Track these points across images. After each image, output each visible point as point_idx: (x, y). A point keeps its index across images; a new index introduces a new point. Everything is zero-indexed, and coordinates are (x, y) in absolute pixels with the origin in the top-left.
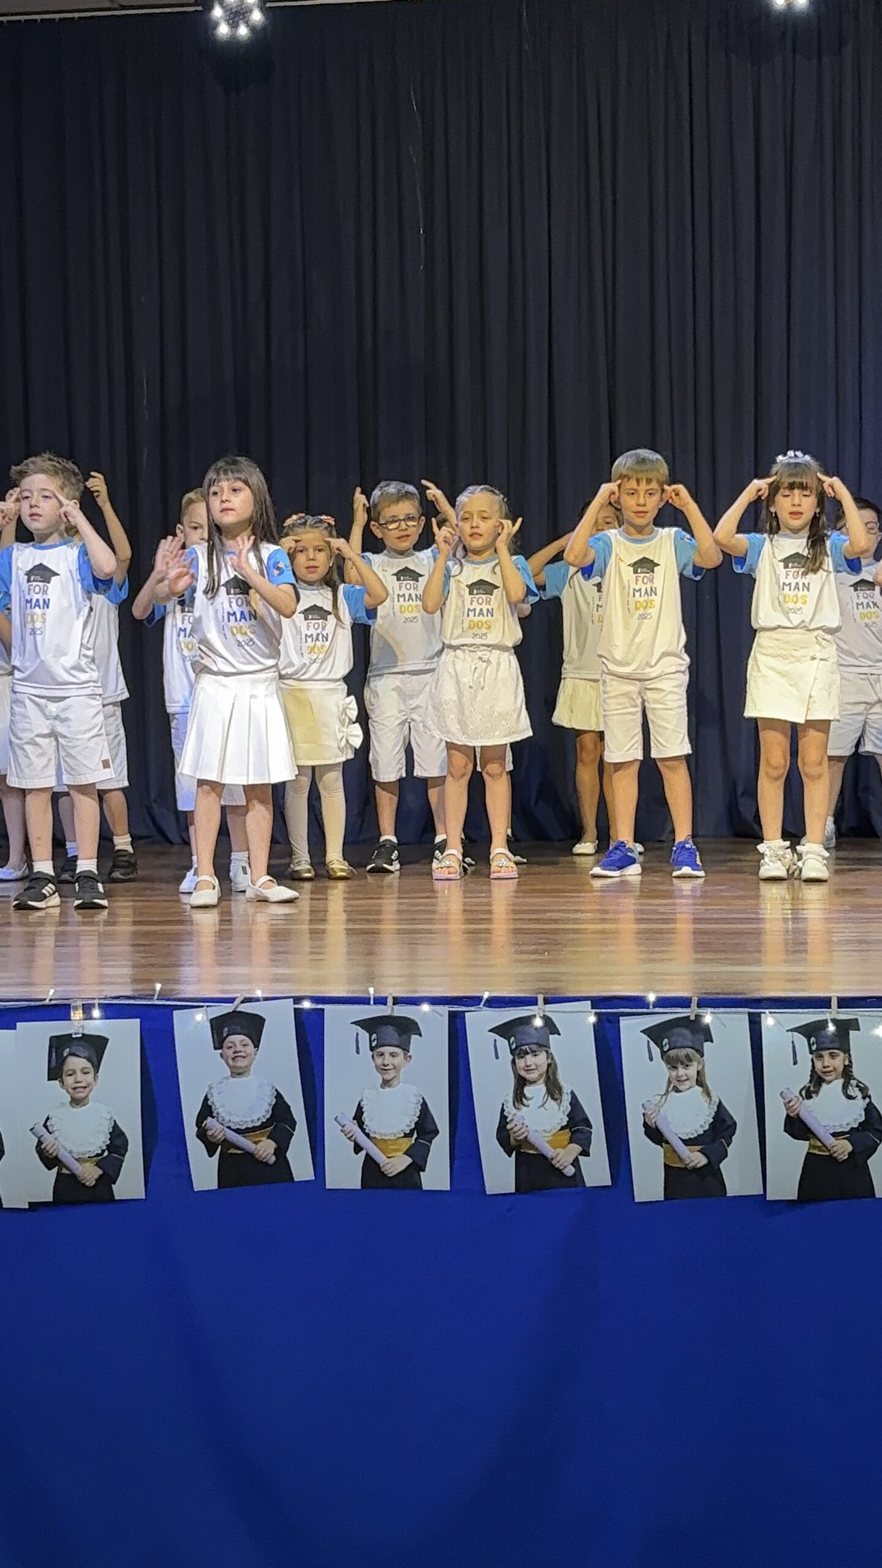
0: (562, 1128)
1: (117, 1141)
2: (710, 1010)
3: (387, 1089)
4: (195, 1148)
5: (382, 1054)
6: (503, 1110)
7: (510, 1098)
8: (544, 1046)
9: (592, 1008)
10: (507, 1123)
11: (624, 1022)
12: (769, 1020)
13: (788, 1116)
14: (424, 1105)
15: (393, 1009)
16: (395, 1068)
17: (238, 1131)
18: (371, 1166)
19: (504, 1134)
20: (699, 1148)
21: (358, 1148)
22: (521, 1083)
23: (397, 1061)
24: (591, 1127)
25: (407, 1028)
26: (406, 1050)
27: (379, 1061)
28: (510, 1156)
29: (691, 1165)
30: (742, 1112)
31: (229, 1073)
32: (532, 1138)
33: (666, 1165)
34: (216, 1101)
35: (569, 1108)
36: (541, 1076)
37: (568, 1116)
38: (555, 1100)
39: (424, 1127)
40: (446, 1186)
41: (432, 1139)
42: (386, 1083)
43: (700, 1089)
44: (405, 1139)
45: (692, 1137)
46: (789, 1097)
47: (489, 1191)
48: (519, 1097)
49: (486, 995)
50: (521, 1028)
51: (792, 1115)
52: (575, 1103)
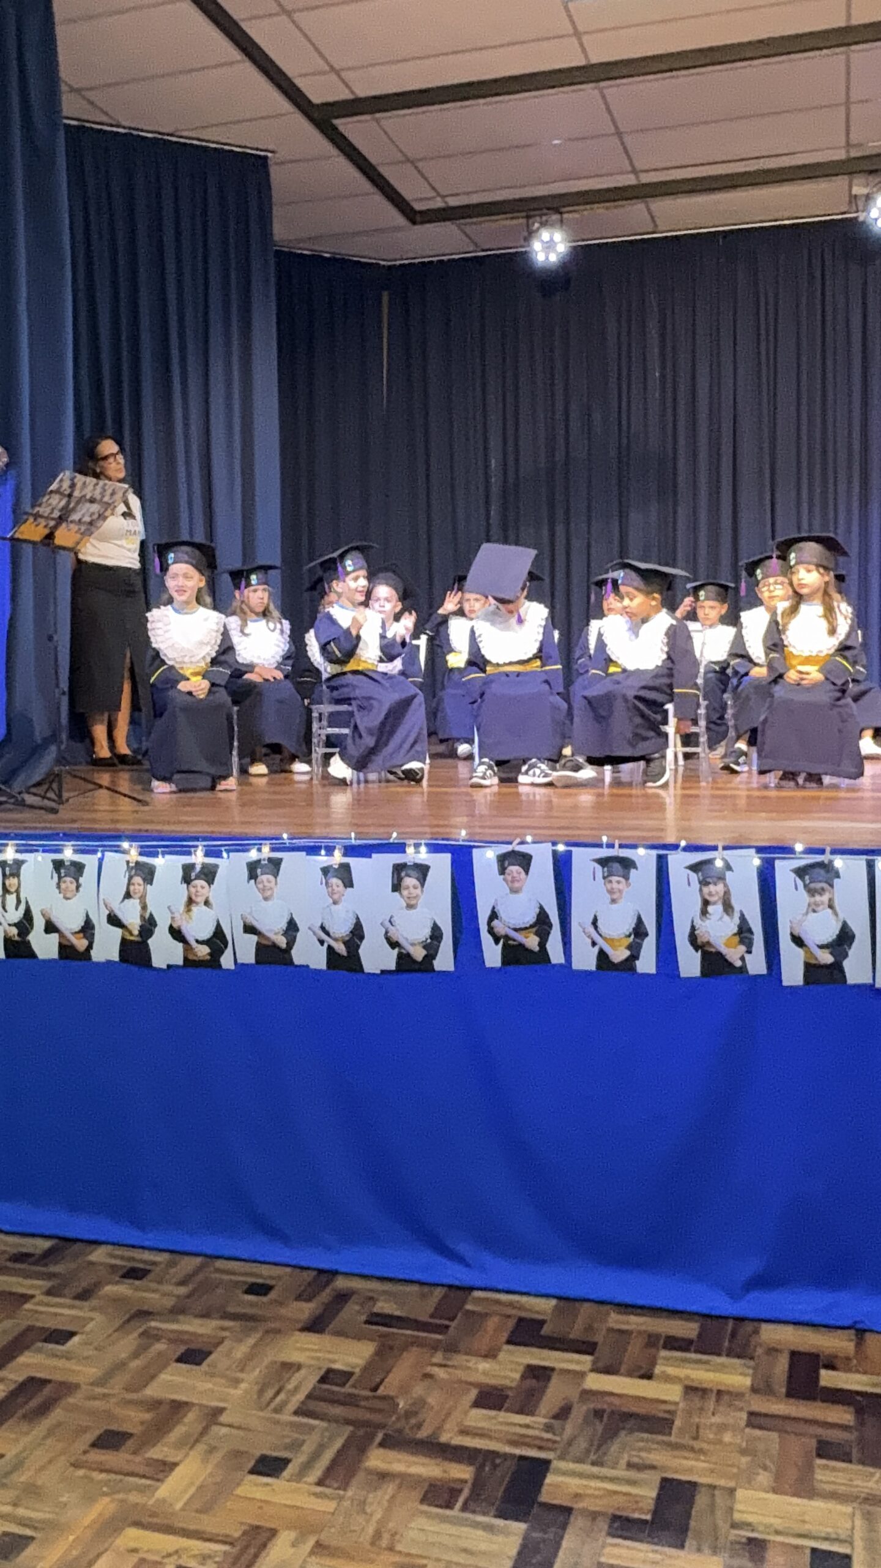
0: (735, 935)
1: (436, 934)
3: (614, 906)
4: (486, 939)
5: (611, 882)
6: (693, 922)
7: (698, 914)
8: (722, 878)
10: (696, 930)
11: (777, 863)
14: (639, 917)
15: (618, 852)
16: (620, 891)
17: (516, 930)
18: (602, 956)
19: (693, 939)
20: (829, 951)
21: (594, 944)
22: (706, 903)
23: (621, 886)
24: (753, 935)
25: (627, 864)
26: (626, 877)
27: (609, 886)
28: (697, 951)
29: (823, 962)
31: (508, 891)
32: (712, 941)
33: (805, 962)
34: (501, 912)
35: (739, 921)
36: (719, 899)
37: (738, 926)
38: (730, 916)
39: (639, 931)
40: (652, 970)
41: (644, 939)
42: (613, 901)
43: (831, 911)
44: (626, 939)
45: (824, 943)
47: (682, 975)
48: (704, 912)
49: (683, 843)
50: (705, 867)
52: (743, 918)
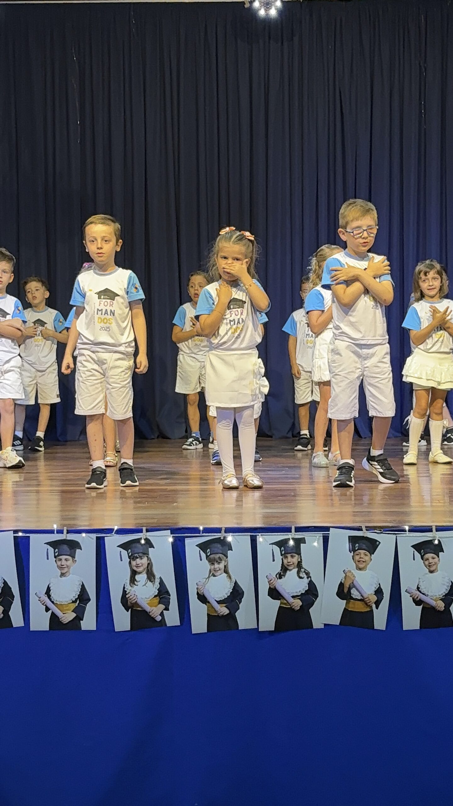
0: (155, 596)
2: (231, 534)
3: (63, 578)
5: (61, 560)
6: (124, 588)
7: (128, 582)
8: (146, 554)
9: (171, 534)
10: (127, 594)
11: (187, 541)
12: (260, 539)
13: (270, 587)
14: (83, 586)
15: (66, 537)
16: (68, 566)
18: (54, 619)
19: (124, 600)
20: (225, 605)
21: (47, 609)
22: (134, 573)
23: (69, 563)
24: (170, 595)
25: (74, 546)
26: (73, 557)
27: (59, 563)
28: (128, 611)
29: (221, 614)
30: (247, 586)
32: (139, 602)
33: (208, 615)
35: (159, 586)
36: (145, 569)
37: (158, 590)
38: (152, 582)
39: (83, 597)
40: (94, 628)
41: (87, 603)
42: (63, 575)
43: (226, 575)
44: (73, 604)
45: (222, 599)
46: (270, 578)
47: (117, 630)
48: (133, 580)
49: (116, 528)
50: (134, 545)
51: (271, 587)
